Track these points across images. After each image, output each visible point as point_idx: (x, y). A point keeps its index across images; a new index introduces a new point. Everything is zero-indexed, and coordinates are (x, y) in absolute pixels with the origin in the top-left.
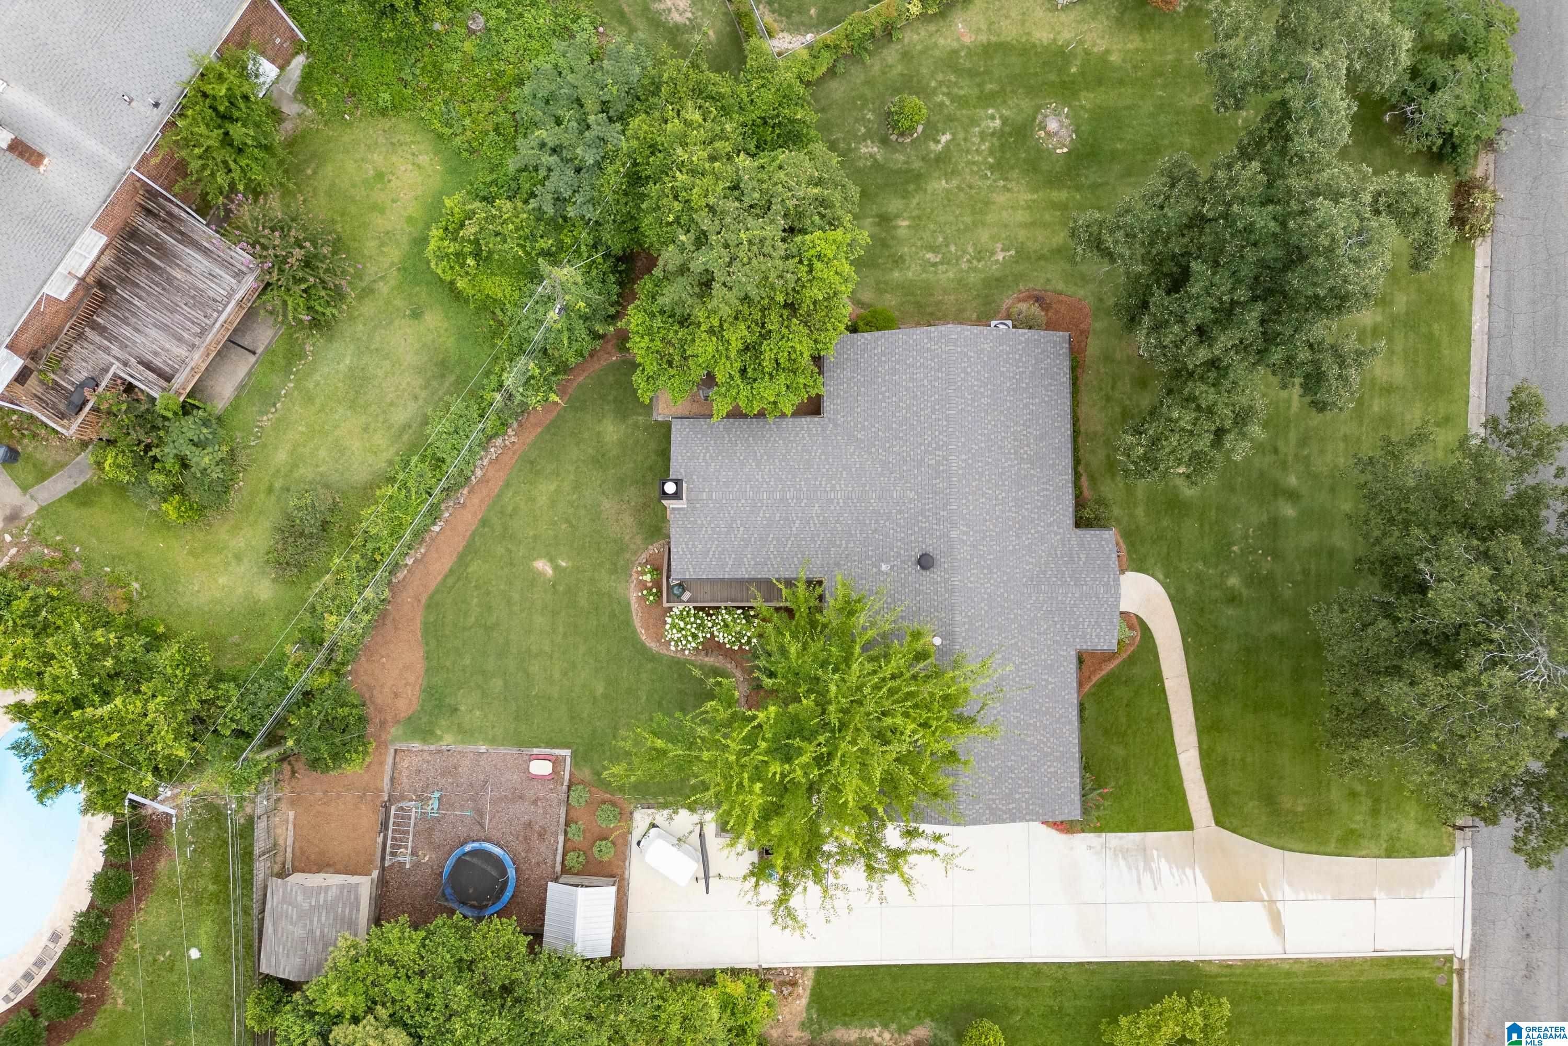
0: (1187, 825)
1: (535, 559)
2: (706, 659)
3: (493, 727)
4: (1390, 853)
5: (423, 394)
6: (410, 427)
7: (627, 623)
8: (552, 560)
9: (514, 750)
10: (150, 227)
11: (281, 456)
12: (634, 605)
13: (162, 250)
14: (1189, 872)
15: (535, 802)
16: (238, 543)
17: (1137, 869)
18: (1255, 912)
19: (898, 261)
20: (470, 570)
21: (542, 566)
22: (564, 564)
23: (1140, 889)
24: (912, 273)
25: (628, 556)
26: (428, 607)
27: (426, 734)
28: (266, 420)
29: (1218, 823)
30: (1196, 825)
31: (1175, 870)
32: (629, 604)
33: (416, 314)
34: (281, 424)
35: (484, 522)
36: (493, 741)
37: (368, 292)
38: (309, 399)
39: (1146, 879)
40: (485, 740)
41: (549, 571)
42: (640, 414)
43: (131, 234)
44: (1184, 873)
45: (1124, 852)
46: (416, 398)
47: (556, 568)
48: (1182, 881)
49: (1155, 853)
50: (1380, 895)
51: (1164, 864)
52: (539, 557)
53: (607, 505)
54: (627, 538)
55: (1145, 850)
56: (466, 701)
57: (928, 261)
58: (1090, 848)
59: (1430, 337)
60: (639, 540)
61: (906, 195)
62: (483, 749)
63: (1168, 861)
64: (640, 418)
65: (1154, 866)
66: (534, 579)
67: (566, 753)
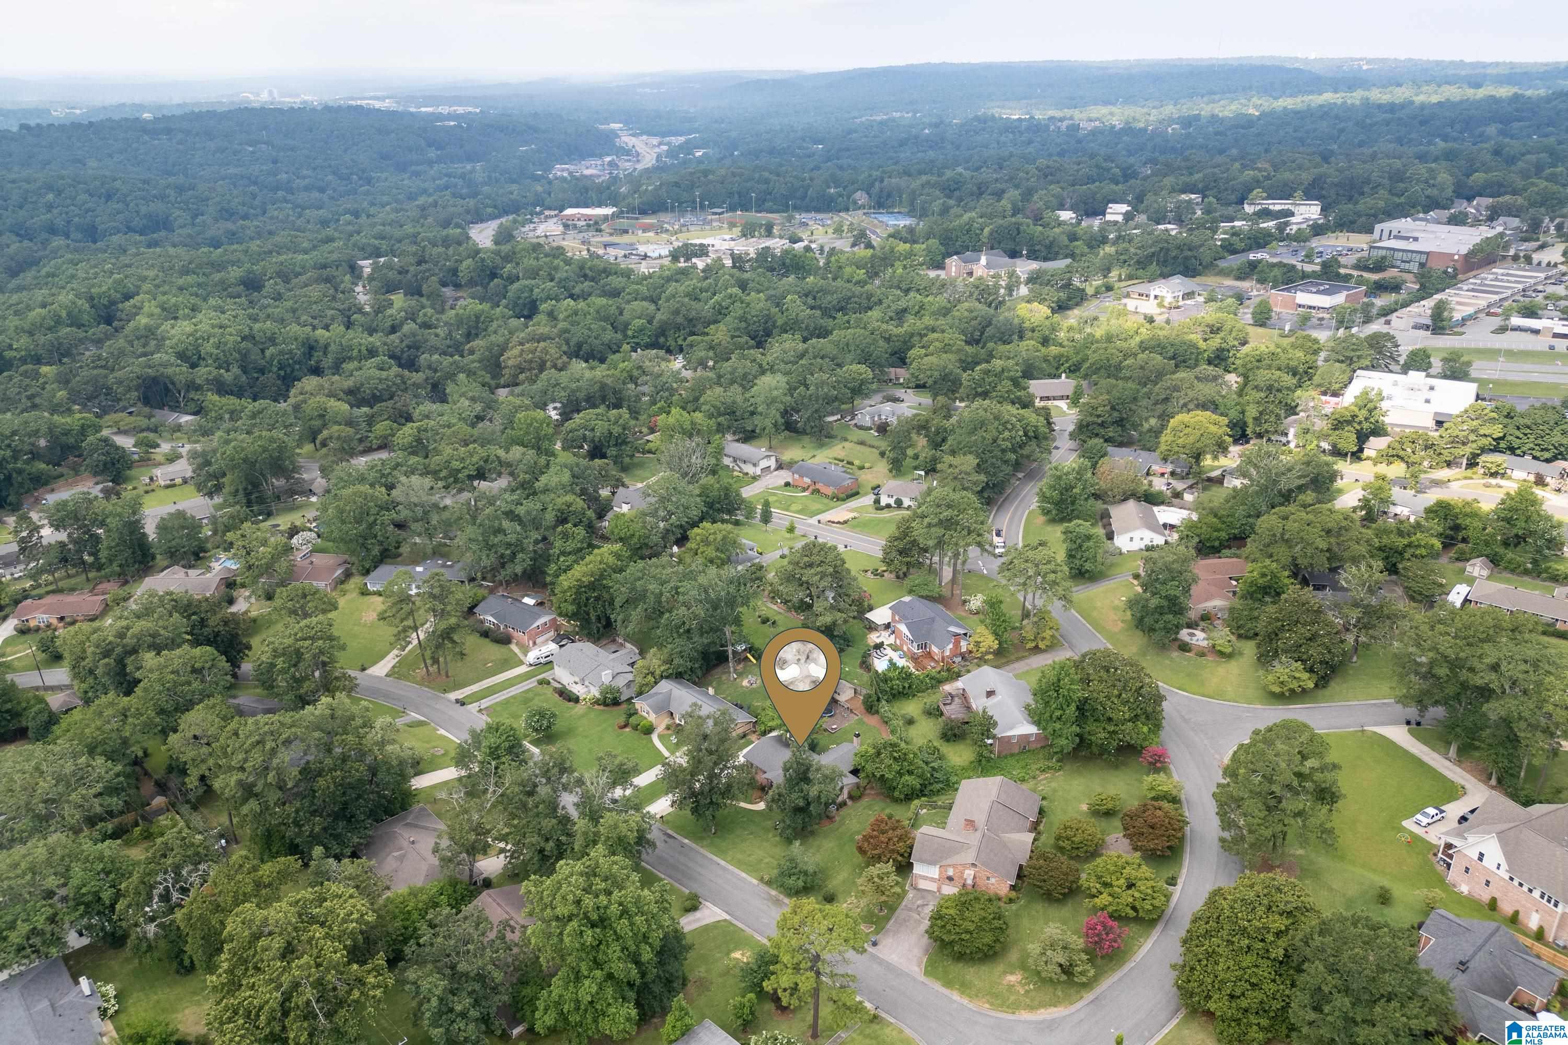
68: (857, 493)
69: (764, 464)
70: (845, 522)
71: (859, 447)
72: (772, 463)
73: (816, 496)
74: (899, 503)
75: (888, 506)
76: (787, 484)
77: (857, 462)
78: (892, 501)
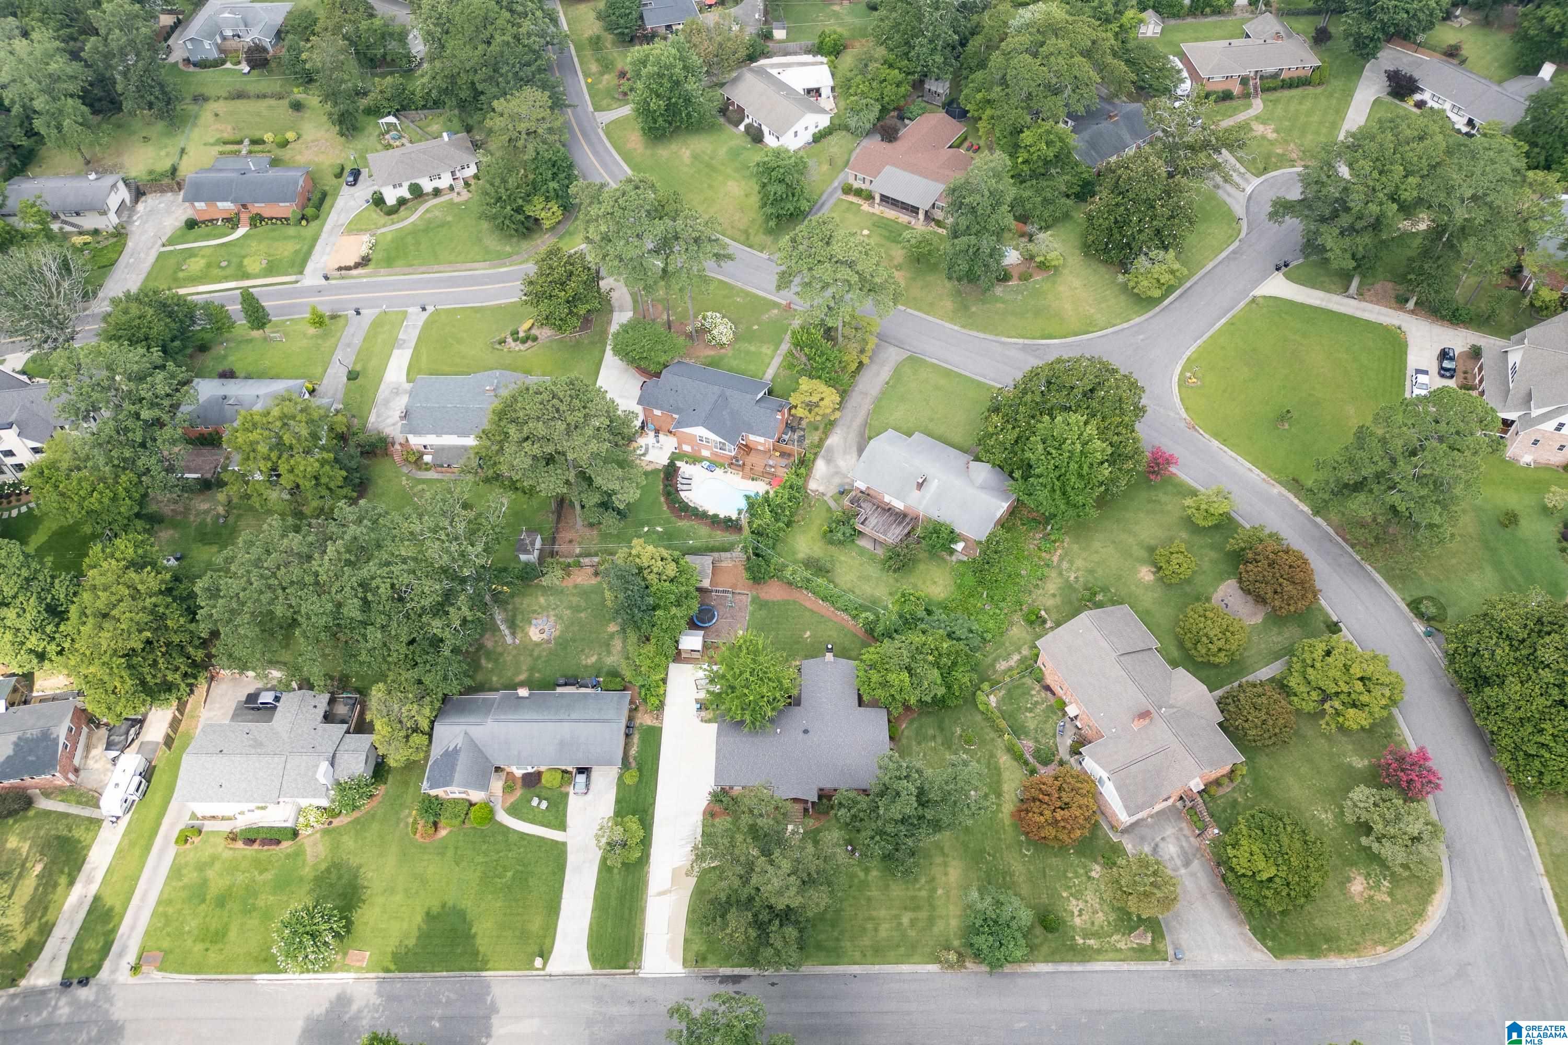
3: (754, 620)
4: (686, 940)
10: (907, 520)
11: (843, 558)
13: (900, 523)
16: (815, 548)
18: (667, 885)
19: (919, 743)
20: (807, 612)
21: (808, 633)
24: (915, 748)
27: (753, 601)
28: (854, 554)
29: (701, 873)
34: (854, 558)
35: (822, 615)
36: (750, 620)
37: (897, 581)
38: (861, 565)
39: (683, 842)
40: (750, 618)
41: (806, 636)
43: (905, 516)
47: (807, 638)
50: (668, 937)
56: (763, 613)
59: (898, 946)
61: (943, 744)
62: (747, 618)
68: (324, 195)
69: (114, 202)
70: (365, 261)
71: (239, 103)
72: (123, 194)
73: (262, 229)
74: (416, 191)
75: (402, 202)
76: (191, 224)
77: (268, 137)
78: (404, 192)
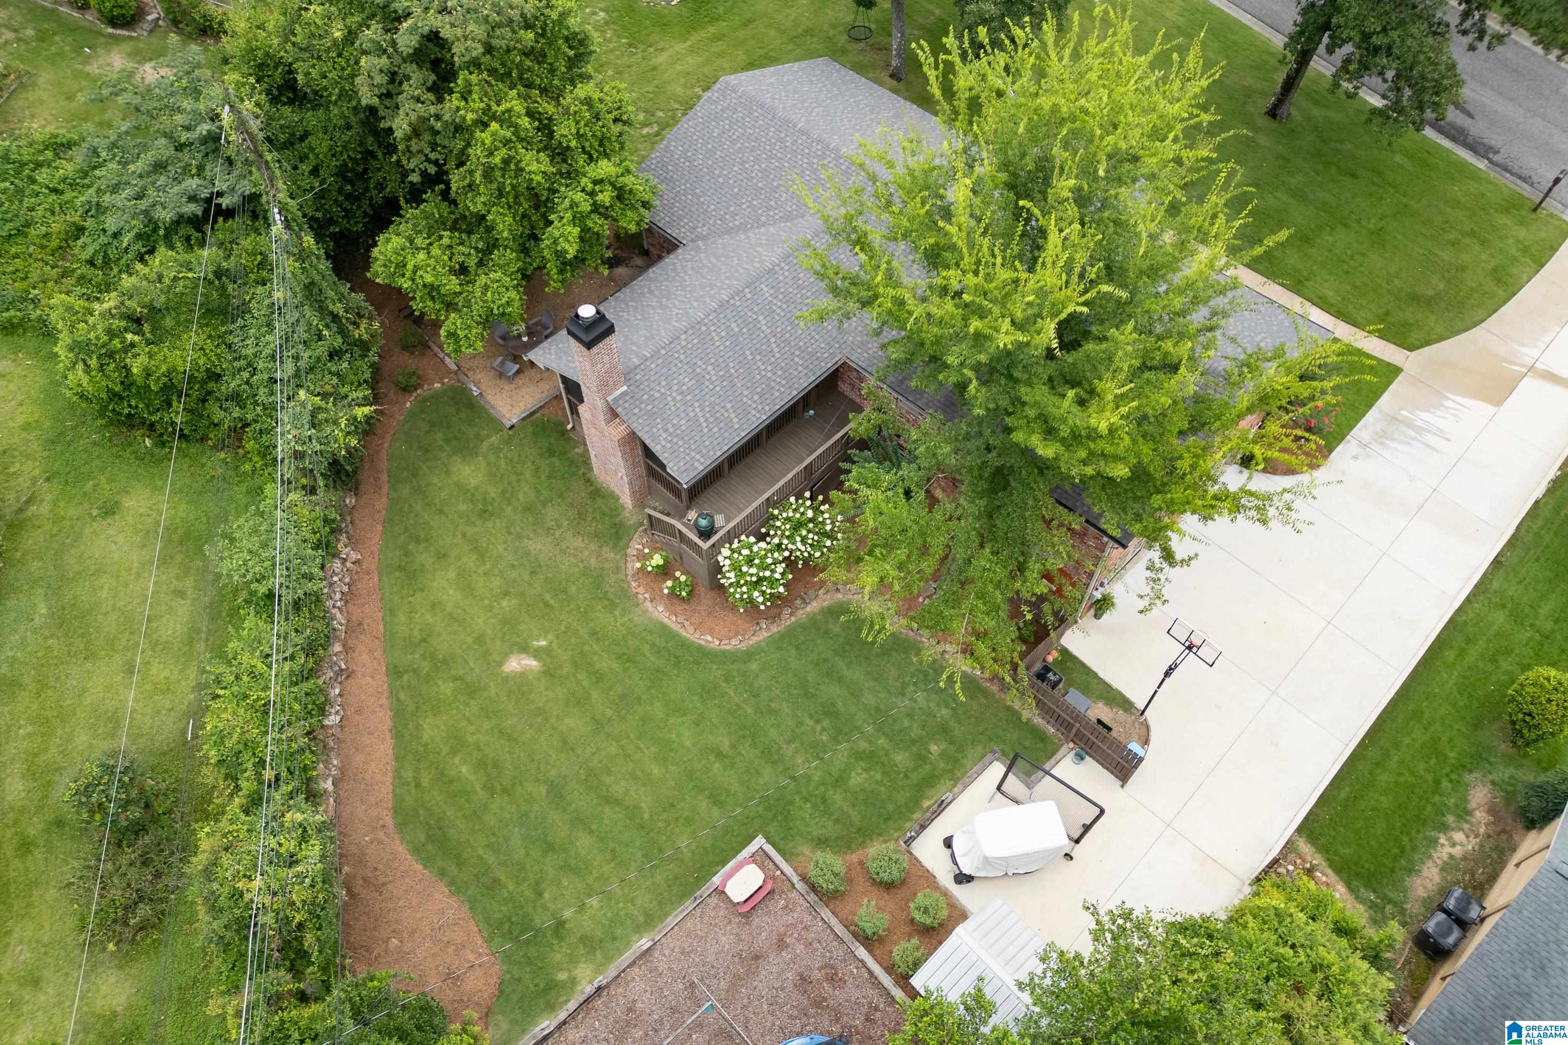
0: (1391, 372)
1: (500, 664)
2: (809, 609)
3: (632, 901)
5: (189, 583)
6: (198, 631)
7: (684, 644)
8: (524, 649)
9: (689, 905)
12: (671, 622)
14: (1449, 404)
15: (781, 944)
17: (1413, 439)
18: (1533, 387)
20: (426, 737)
21: (515, 664)
22: (543, 643)
23: (1437, 451)
25: (613, 578)
26: (402, 826)
27: (547, 994)
29: (1411, 348)
30: (1399, 364)
31: (1438, 413)
32: (664, 627)
33: (110, 510)
35: (396, 672)
36: (649, 921)
39: (1430, 439)
40: (638, 930)
41: (532, 663)
42: (488, 436)
44: (1448, 408)
45: (1382, 437)
46: (181, 594)
47: (536, 654)
48: (1456, 416)
49: (1404, 413)
51: (1424, 416)
52: (506, 656)
53: (537, 546)
54: (593, 561)
55: (1394, 418)
56: (563, 902)
57: (648, 134)
58: (1355, 458)
60: (608, 554)
62: (644, 943)
63: (1424, 410)
64: (493, 439)
65: (1419, 423)
66: (520, 684)
67: (759, 842)
